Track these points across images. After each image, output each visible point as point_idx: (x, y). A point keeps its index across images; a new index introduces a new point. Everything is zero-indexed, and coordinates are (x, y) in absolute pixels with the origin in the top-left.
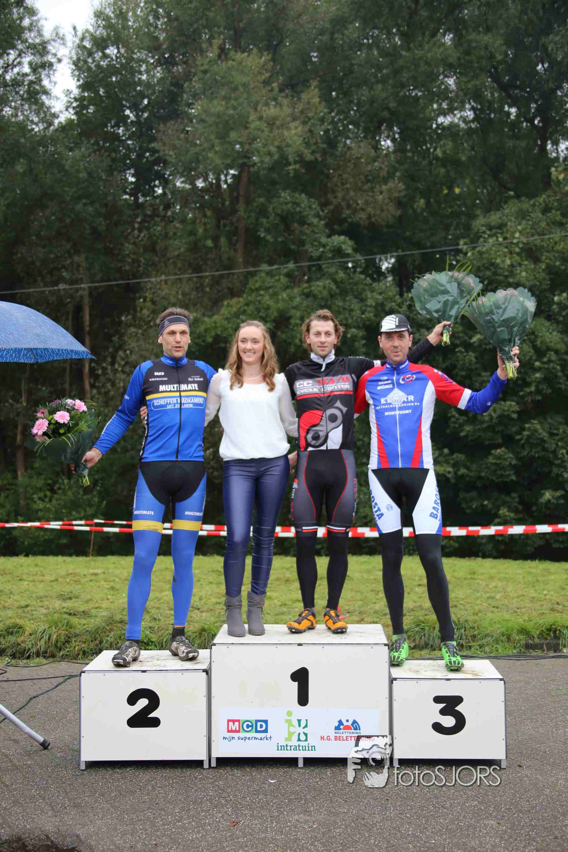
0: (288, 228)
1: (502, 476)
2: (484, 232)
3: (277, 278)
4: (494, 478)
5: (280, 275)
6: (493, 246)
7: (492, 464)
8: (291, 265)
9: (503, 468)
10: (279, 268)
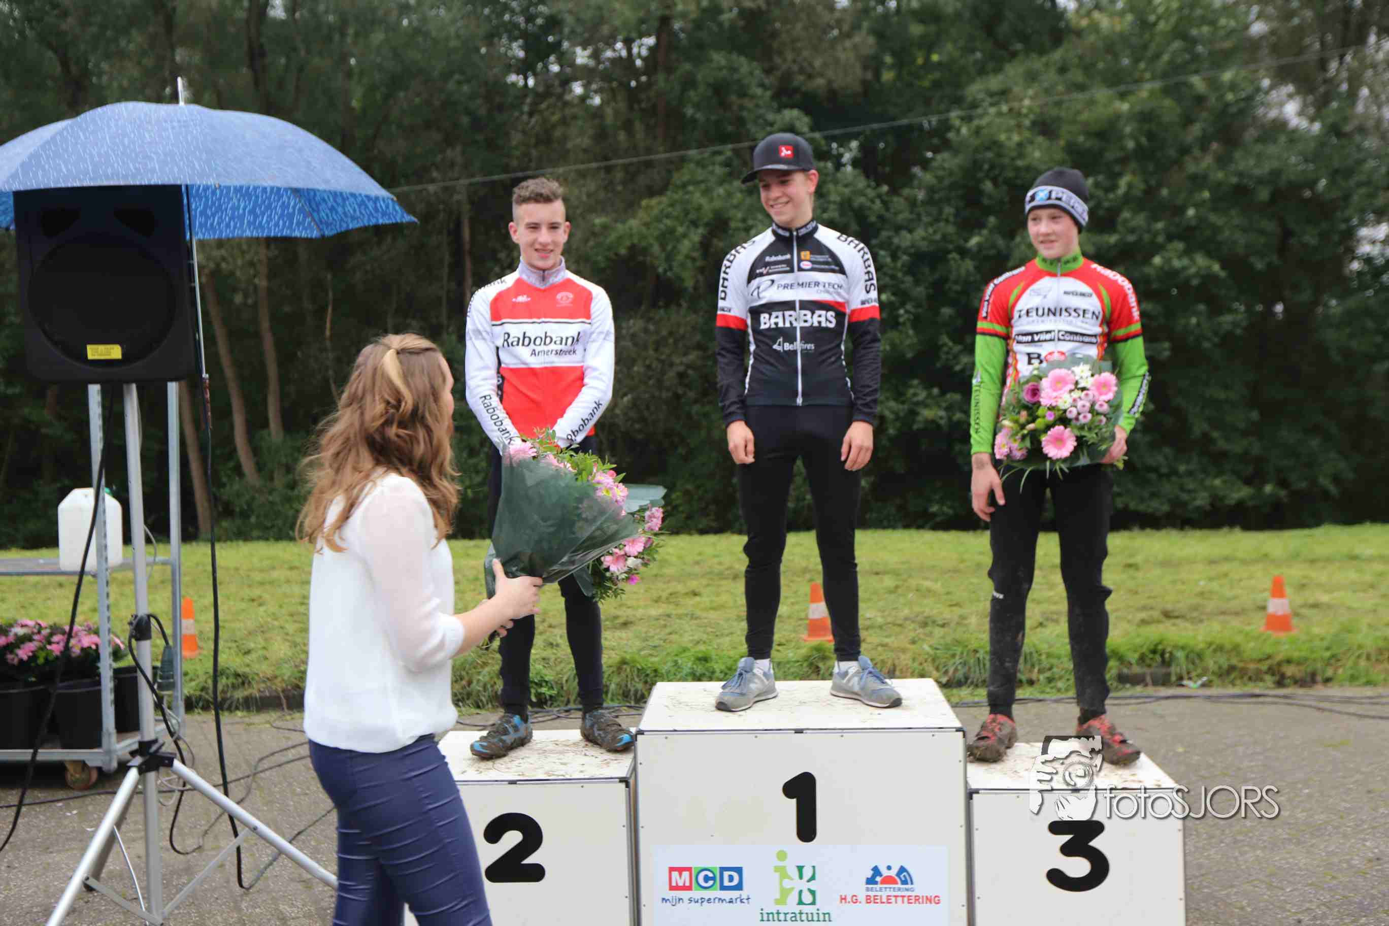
0: (724, 105)
6: (995, 117)
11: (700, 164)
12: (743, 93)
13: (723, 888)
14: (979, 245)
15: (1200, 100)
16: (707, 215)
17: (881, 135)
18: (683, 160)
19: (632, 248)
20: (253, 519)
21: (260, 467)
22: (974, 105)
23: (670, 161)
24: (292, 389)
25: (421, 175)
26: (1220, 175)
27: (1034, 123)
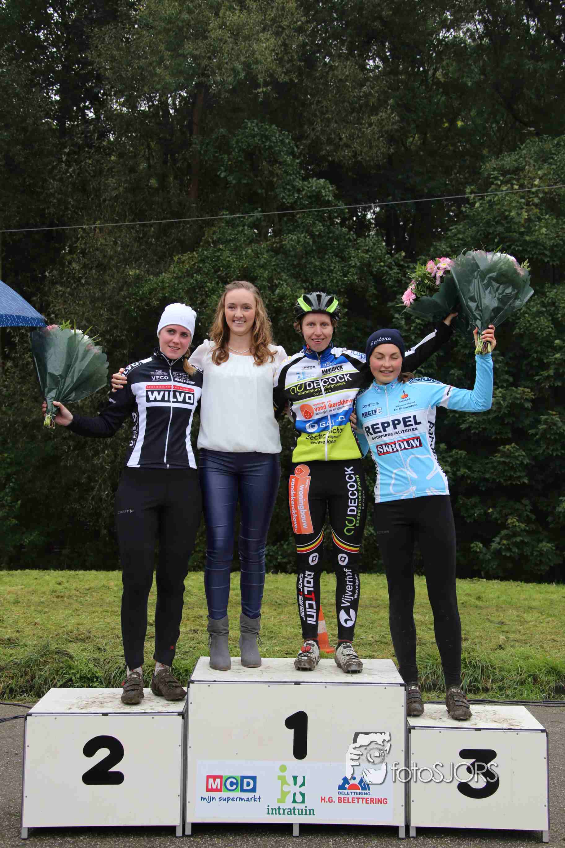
0: (254, 168)
1: (511, 477)
2: (496, 178)
3: (241, 229)
4: (502, 480)
5: (244, 226)
6: (506, 195)
7: (499, 462)
8: (257, 214)
9: (512, 468)
10: (244, 217)
13: (243, 790)
18: (215, 220)
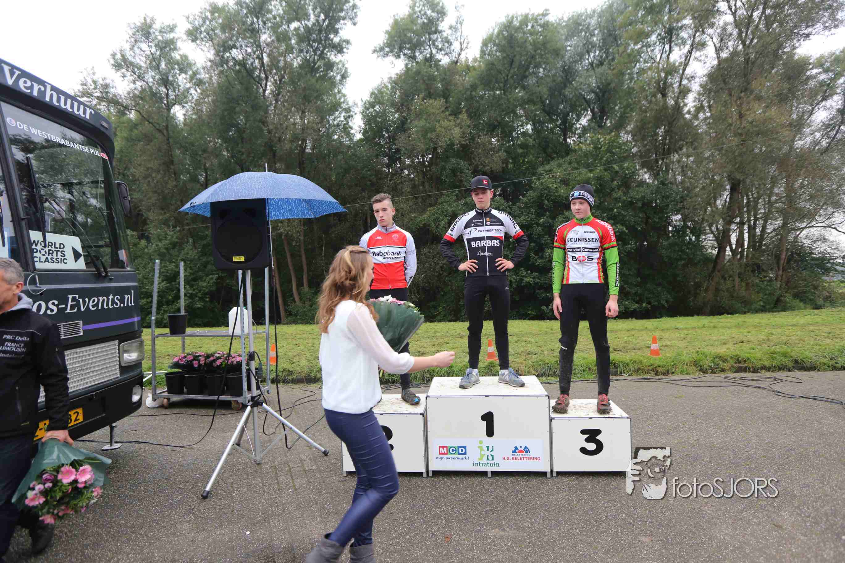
0: (455, 176)
11: (448, 196)
12: (461, 173)
13: (459, 454)
14: (544, 222)
15: (617, 172)
16: (450, 213)
17: (509, 185)
18: (442, 195)
19: (424, 224)
20: (298, 317)
21: (301, 299)
22: (541, 175)
23: (437, 195)
24: (311, 273)
25: (354, 201)
26: (625, 198)
27: (561, 181)
